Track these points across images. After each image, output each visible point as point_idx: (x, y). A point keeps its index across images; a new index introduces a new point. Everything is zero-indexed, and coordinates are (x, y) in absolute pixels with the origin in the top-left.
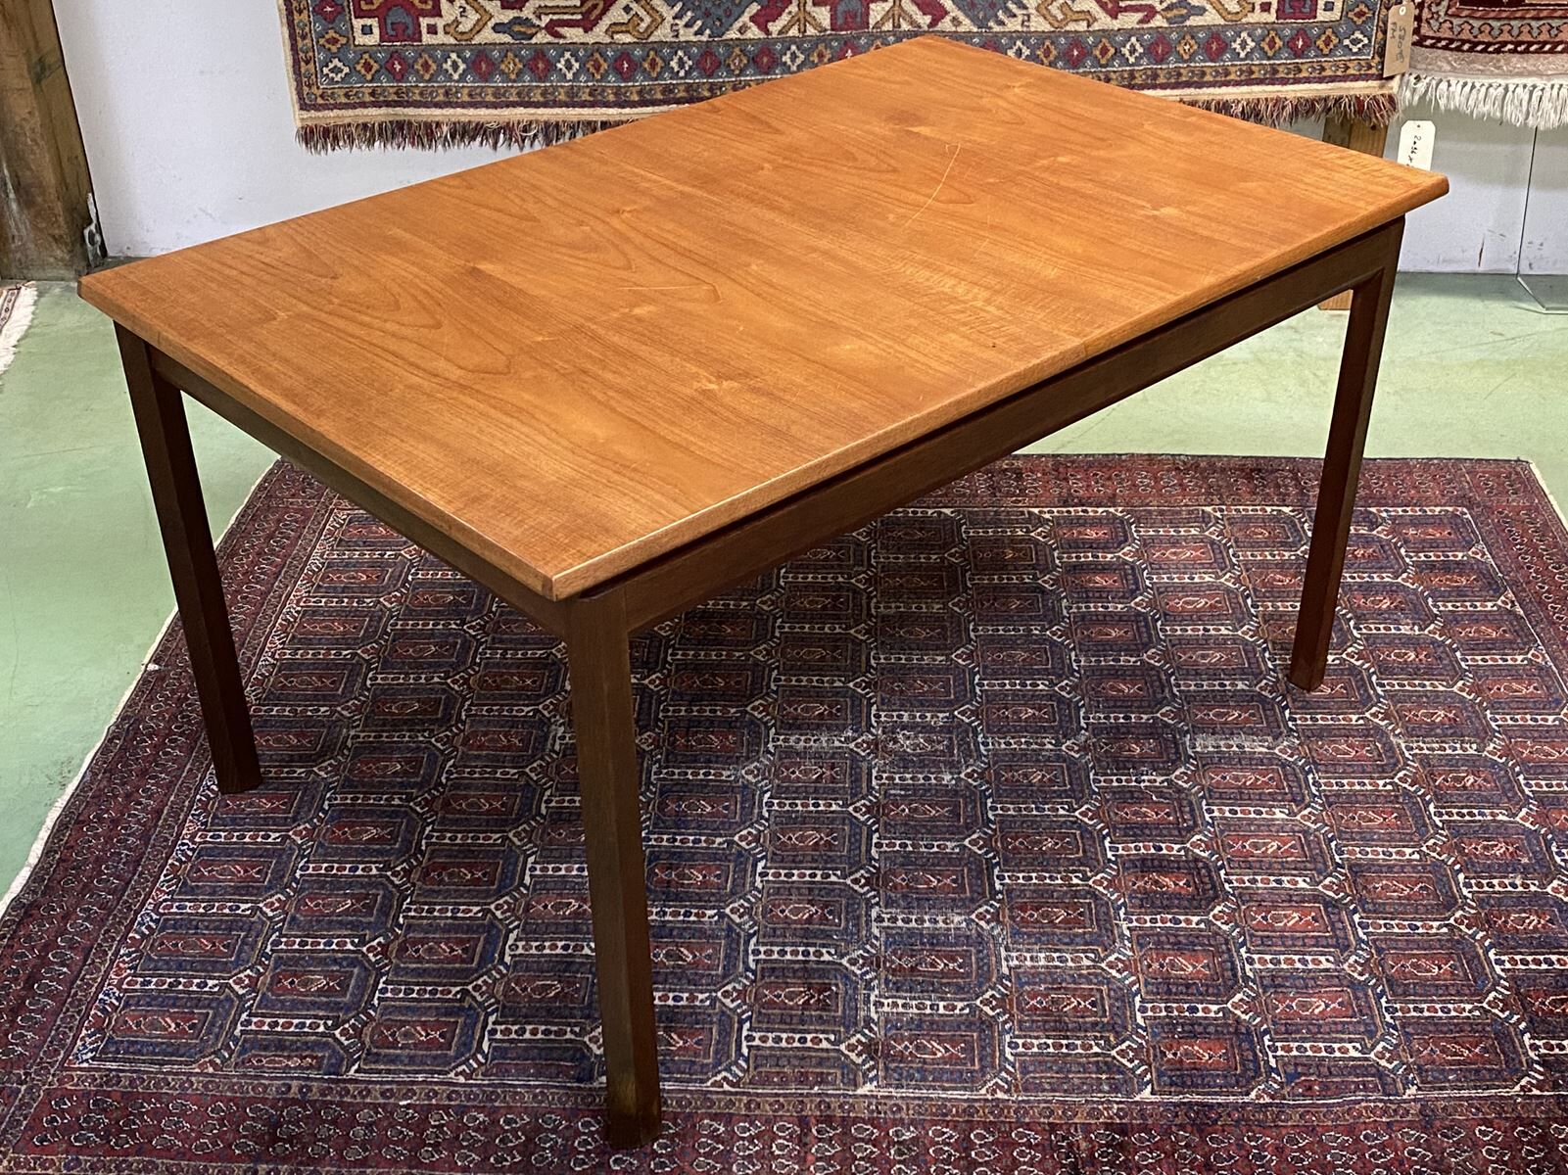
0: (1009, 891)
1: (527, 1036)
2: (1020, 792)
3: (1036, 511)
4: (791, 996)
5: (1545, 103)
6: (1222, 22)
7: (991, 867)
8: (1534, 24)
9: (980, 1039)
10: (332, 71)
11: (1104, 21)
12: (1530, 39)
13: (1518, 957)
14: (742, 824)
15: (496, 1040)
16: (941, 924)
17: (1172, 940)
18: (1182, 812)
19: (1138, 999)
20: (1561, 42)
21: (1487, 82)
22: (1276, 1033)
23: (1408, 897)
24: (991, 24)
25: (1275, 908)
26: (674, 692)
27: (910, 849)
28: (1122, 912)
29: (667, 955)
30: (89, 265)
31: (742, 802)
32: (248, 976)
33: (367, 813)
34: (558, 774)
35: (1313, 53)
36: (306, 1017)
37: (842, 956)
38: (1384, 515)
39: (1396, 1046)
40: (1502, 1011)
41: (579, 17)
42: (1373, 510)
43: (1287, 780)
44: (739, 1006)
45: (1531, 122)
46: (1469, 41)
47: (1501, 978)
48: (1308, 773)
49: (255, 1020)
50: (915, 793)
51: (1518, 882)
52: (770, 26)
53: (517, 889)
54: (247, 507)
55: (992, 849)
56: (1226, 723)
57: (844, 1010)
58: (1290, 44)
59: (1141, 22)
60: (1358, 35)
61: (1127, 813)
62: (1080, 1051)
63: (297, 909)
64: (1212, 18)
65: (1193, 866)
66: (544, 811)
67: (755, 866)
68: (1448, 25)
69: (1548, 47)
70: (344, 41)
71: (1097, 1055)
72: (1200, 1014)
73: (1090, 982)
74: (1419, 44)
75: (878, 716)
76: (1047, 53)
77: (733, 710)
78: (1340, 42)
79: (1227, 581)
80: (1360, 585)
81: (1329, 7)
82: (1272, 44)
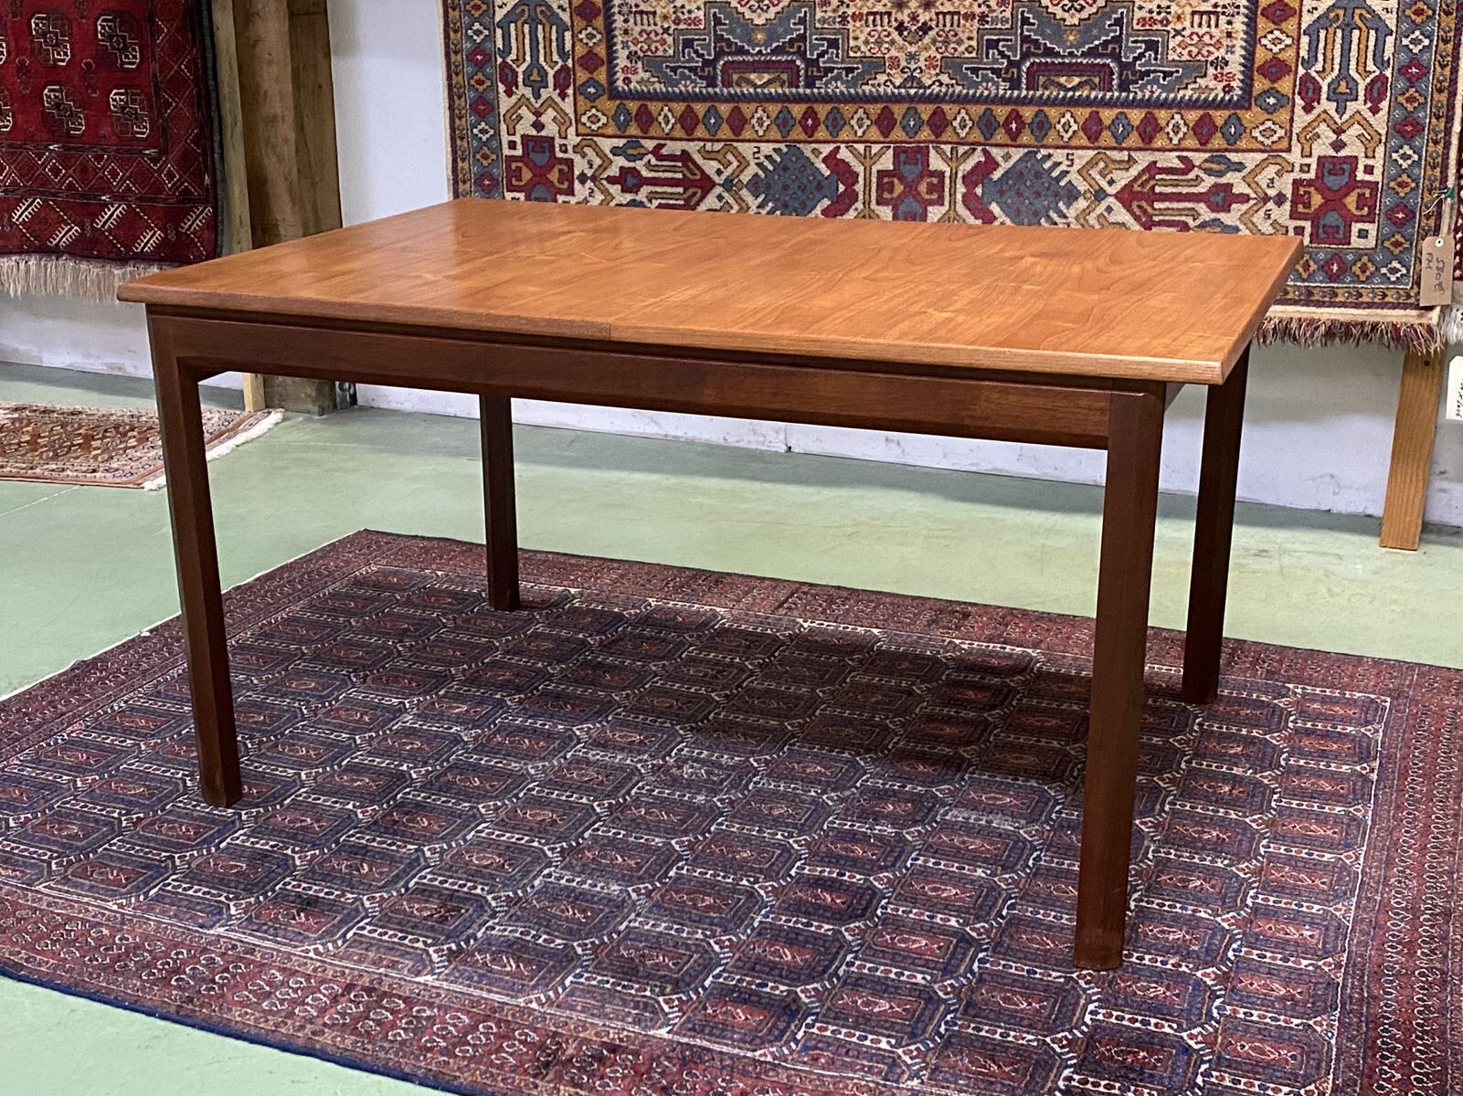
0: (679, 878)
1: (191, 892)
2: (753, 818)
3: (957, 641)
4: (421, 910)
7: (679, 860)
9: (553, 966)
13: (1117, 1014)
14: (496, 797)
15: (164, 890)
16: (598, 889)
17: (792, 936)
18: (888, 855)
19: (721, 968)
22: (824, 1016)
25: (910, 933)
26: (523, 709)
27: (621, 836)
28: (765, 911)
29: (348, 866)
31: (509, 785)
32: (26, 818)
34: (379, 743)
35: (1348, 279)
36: (42, 849)
37: (491, 893)
38: (1299, 691)
39: (930, 1050)
40: (1063, 1048)
41: (682, 202)
42: (1291, 686)
43: (1011, 852)
44: (373, 908)
47: (1085, 1025)
48: (1037, 851)
50: (663, 803)
51: (1173, 961)
53: (274, 805)
55: (691, 849)
56: (993, 804)
57: (458, 926)
58: (1325, 267)
60: (1395, 264)
61: (838, 847)
62: (633, 991)
63: (101, 787)
65: (860, 892)
66: (345, 763)
67: (478, 825)
71: (645, 997)
72: (766, 989)
73: (688, 949)
74: (1460, 278)
75: (681, 750)
77: (561, 727)
78: (1377, 269)
81: (1363, 234)
82: (1306, 267)
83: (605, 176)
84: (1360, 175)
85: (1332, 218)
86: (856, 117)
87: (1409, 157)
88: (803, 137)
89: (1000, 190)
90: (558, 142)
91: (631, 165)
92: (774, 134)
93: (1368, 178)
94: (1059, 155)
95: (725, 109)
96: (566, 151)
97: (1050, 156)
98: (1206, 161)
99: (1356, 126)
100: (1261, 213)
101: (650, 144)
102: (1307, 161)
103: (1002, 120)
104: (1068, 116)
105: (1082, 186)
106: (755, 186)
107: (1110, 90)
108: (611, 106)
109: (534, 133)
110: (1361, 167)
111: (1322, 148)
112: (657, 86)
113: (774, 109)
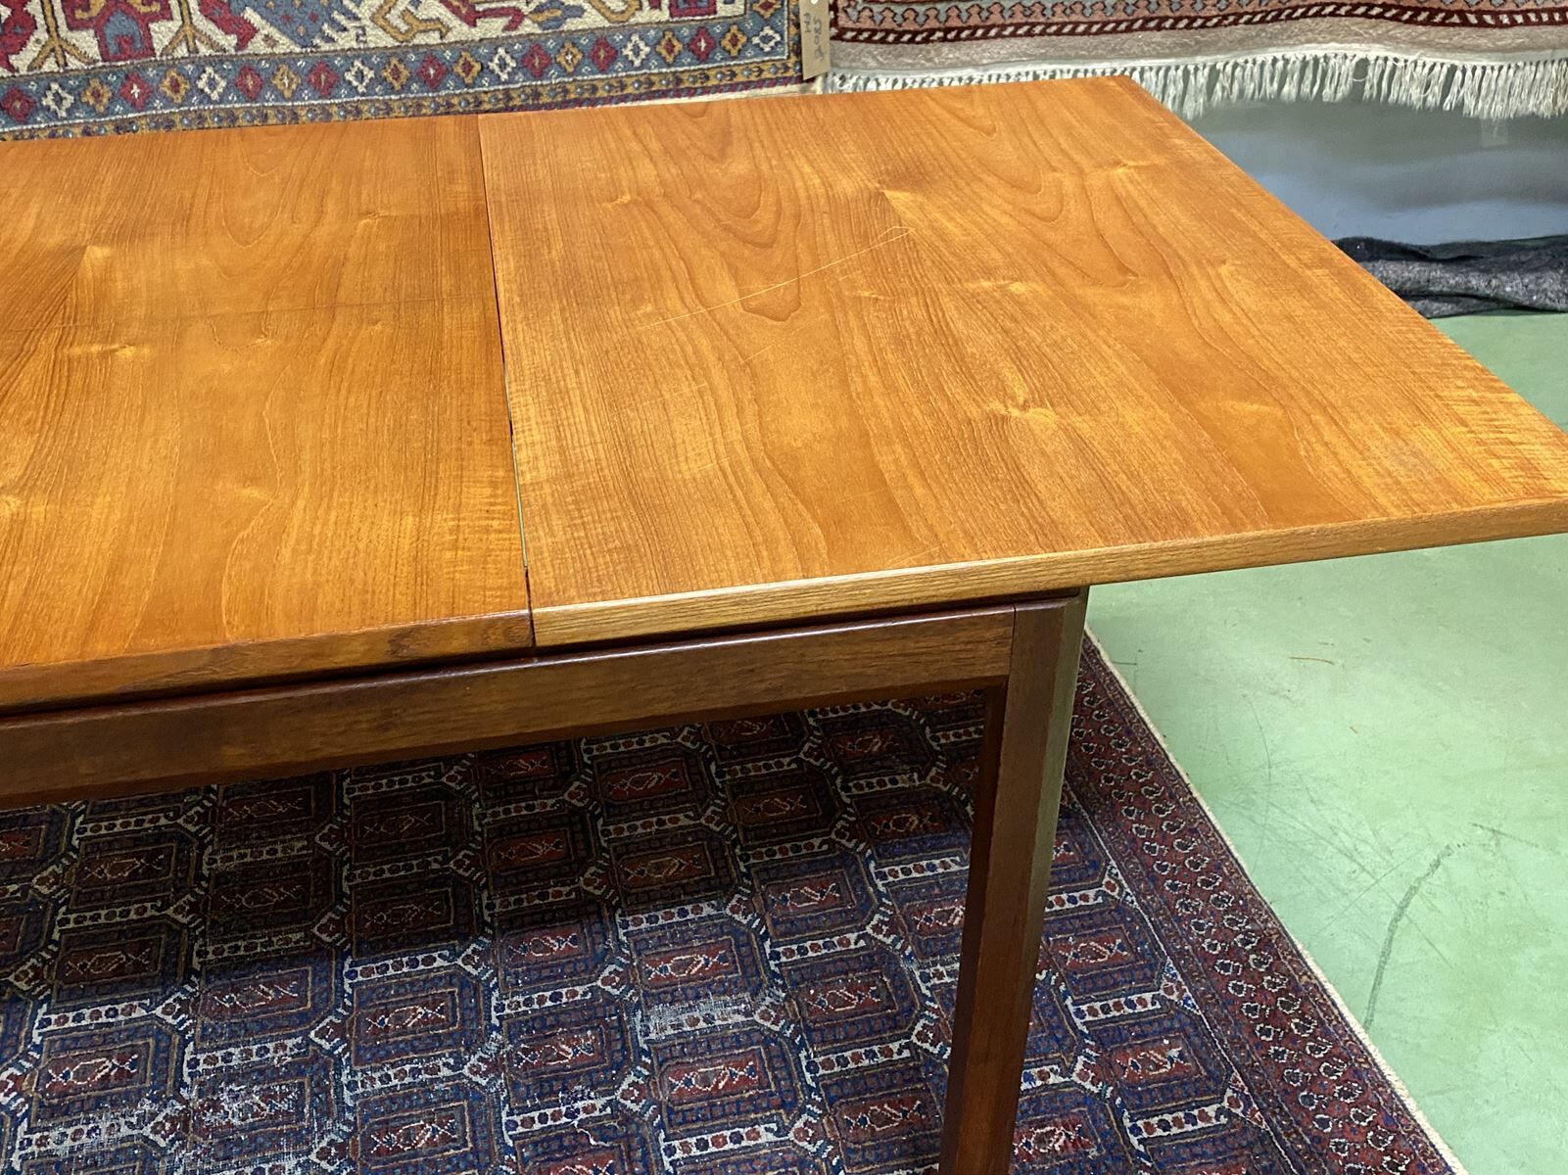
6: (607, 24)
11: (460, 31)
12: (959, 24)
18: (629, 1163)
20: (993, 26)
21: (919, 77)
24: (317, 41)
35: (719, 56)
43: (773, 1069)
46: (893, 31)
48: (799, 1049)
52: (15, 60)
56: (689, 979)
58: (691, 46)
59: (506, 29)
60: (768, 31)
64: (593, 19)
68: (867, 13)
69: (980, 32)
74: (838, 37)
75: (193, 1064)
76: (396, 73)
78: (749, 40)
82: (670, 48)
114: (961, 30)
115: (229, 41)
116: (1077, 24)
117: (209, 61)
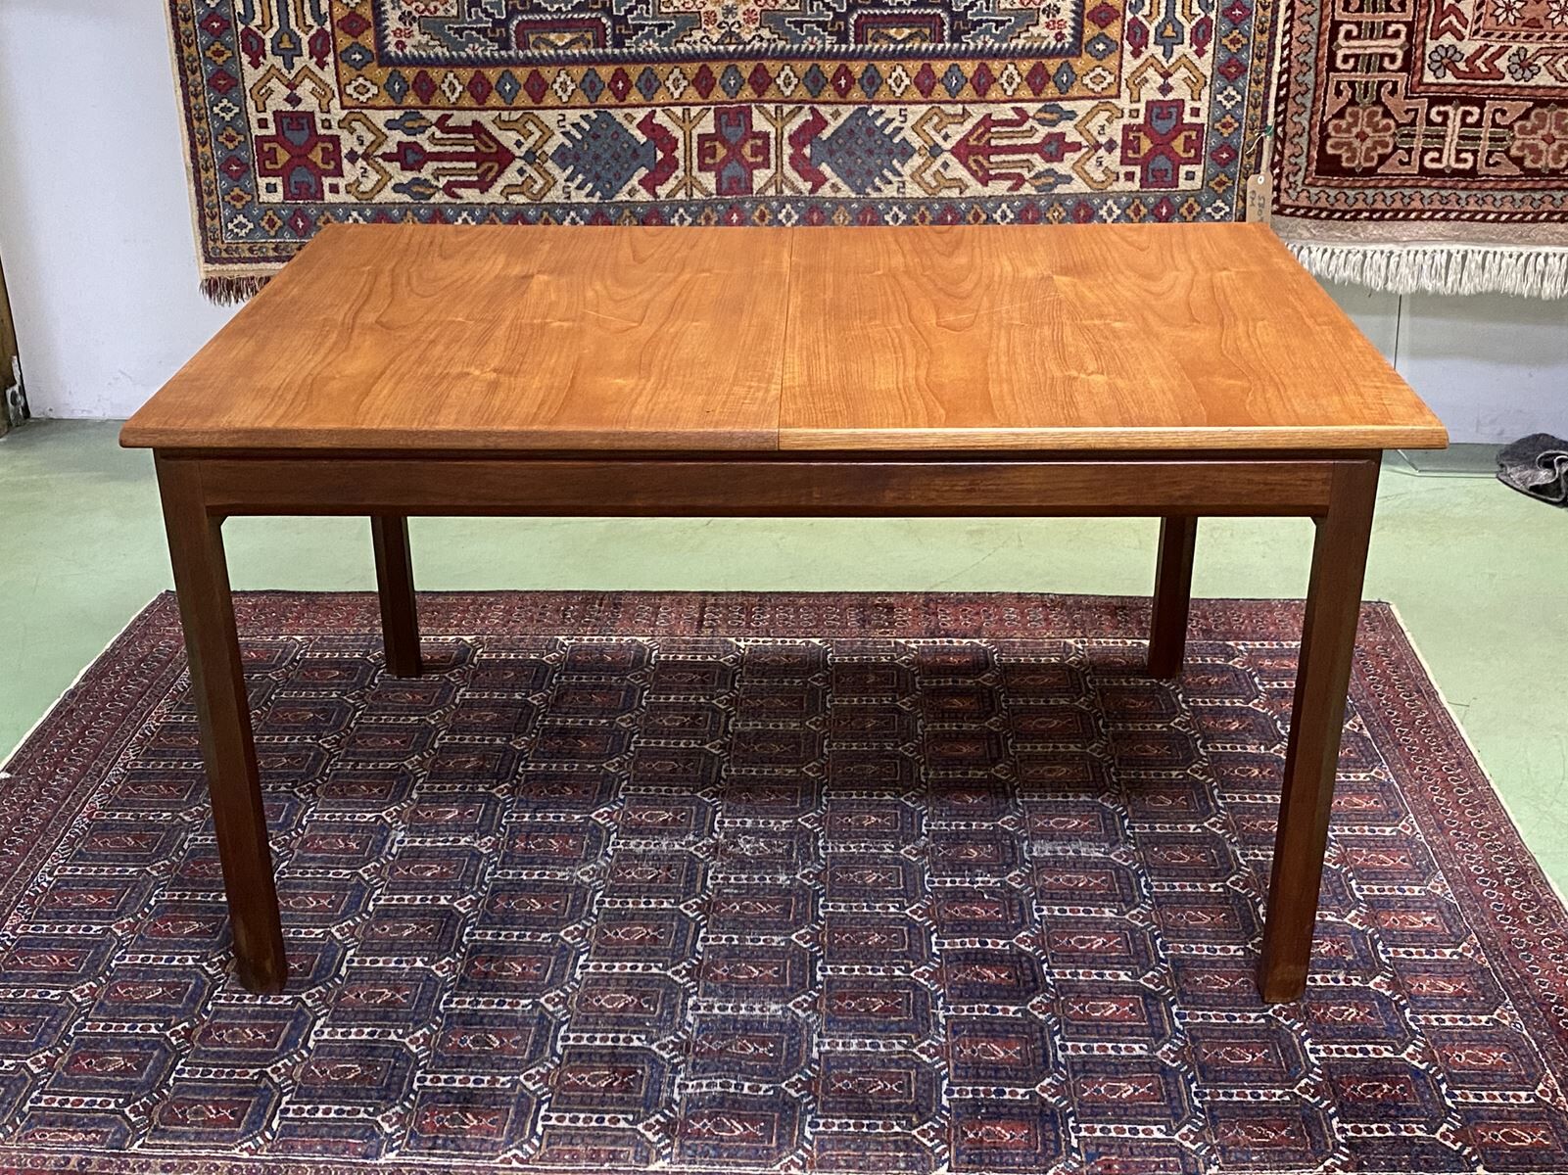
0: (830, 981)
1: (320, 1115)
2: (851, 892)
3: (902, 641)
4: (593, 1080)
5: (1404, 270)
6: (1089, 191)
7: (814, 959)
8: (1387, 192)
9: (780, 1118)
10: (236, 226)
11: (975, 188)
12: (1384, 207)
13: (1333, 1047)
14: (570, 920)
15: (287, 1119)
16: (757, 1012)
17: (987, 1027)
18: (1011, 911)
19: (946, 1082)
20: (1414, 210)
21: (1346, 248)
22: (1082, 1115)
23: (1228, 990)
24: (868, 190)
25: (1093, 999)
26: (520, 801)
27: (736, 942)
28: (940, 1003)
29: (473, 1042)
30: (9, 424)
31: (574, 900)
32: (46, 1057)
33: (195, 909)
34: (390, 874)
35: (1175, 219)
36: (98, 1095)
37: (652, 1042)
38: (1242, 648)
39: (1202, 1129)
40: (1313, 1096)
41: (476, 178)
42: (1231, 643)
43: (1119, 883)
44: (540, 1089)
45: (1390, 286)
46: (1325, 209)
47: (1314, 1065)
48: (1140, 876)
49: (45, 1097)
50: (748, 891)
51: (1341, 977)
52: (659, 190)
53: (332, 980)
54: (125, 634)
55: (817, 943)
56: (1065, 830)
57: (647, 1091)
58: (1155, 211)
59: (1010, 189)
60: (1219, 203)
61: (957, 911)
62: (880, 1130)
63: (107, 996)
64: (1078, 186)
65: (1015, 960)
66: (371, 908)
67: (577, 959)
68: (1305, 194)
69: (1401, 215)
70: (249, 198)
71: (897, 1134)
72: (1007, 1097)
73: (899, 1066)
74: (1279, 212)
75: (721, 823)
76: (922, 218)
77: (577, 817)
78: (1203, 209)
79: (1081, 703)
80: (1211, 709)
81: (1190, 176)
82: (1137, 211)
83: (380, 152)
84: (1187, 119)
85: (1161, 162)
86: (672, 77)
87: (1233, 98)
88: (613, 101)
89: (831, 150)
90: (319, 117)
91: (412, 139)
92: (581, 99)
93: (1195, 120)
94: (892, 111)
95: (521, 74)
96: (330, 127)
97: (882, 112)
98: (1040, 111)
99: (1183, 69)
100: (1093, 161)
101: (433, 116)
102: (1135, 106)
103: (830, 76)
104: (899, 69)
105: (916, 142)
106: (562, 157)
107: (941, 41)
108: (382, 74)
109: (289, 108)
110: (1187, 110)
111: (1150, 93)
112: (438, 50)
113: (579, 72)
114: (1386, 211)
115: (805, 187)
116: (1488, 213)
117: (789, 200)
